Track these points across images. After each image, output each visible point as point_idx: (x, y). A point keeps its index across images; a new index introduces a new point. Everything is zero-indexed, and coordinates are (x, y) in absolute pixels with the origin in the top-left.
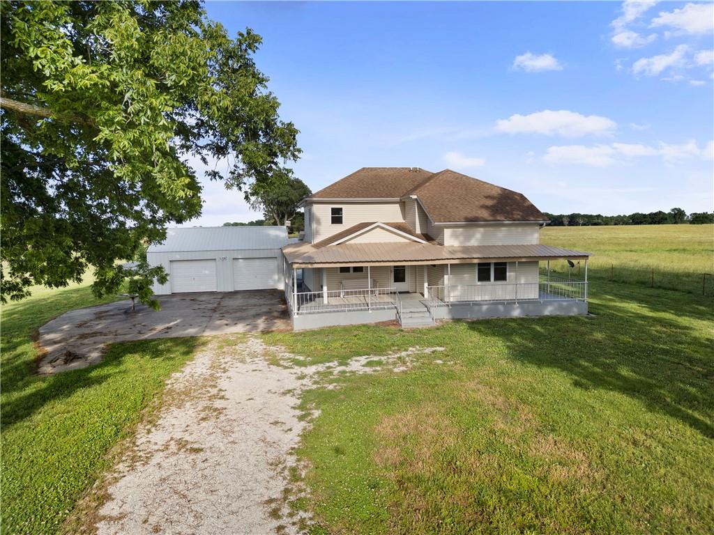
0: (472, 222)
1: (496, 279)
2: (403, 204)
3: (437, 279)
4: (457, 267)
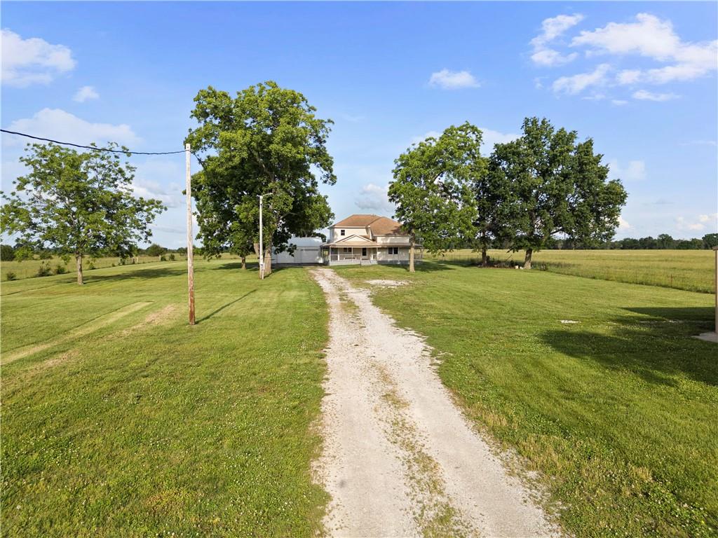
0: (388, 235)
1: (395, 253)
2: (367, 229)
3: (375, 252)
4: (382, 249)
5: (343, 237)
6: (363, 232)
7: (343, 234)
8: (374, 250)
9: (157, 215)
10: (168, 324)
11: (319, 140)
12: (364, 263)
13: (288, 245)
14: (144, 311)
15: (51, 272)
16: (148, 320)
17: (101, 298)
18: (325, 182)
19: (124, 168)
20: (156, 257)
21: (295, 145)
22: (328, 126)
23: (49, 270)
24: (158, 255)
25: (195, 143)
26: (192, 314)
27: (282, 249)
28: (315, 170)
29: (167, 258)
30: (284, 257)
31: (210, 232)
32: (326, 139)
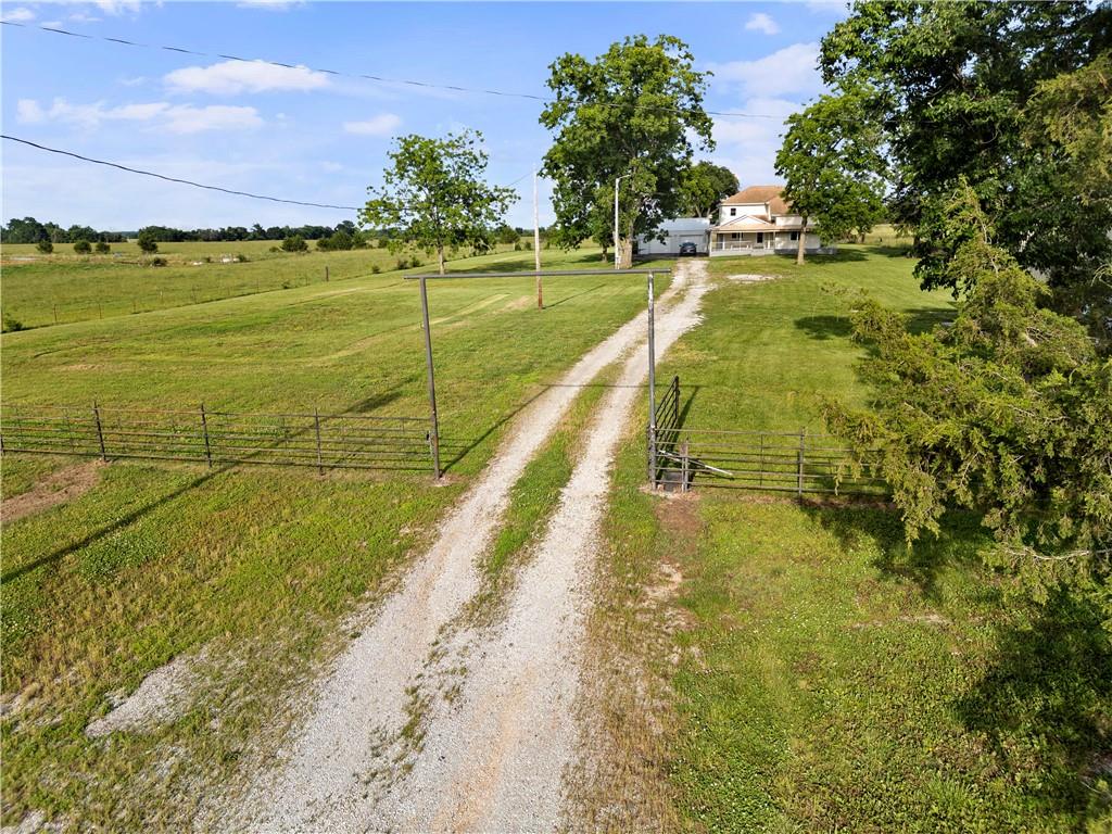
0: (784, 216)
2: (767, 206)
3: (772, 239)
4: (782, 233)
5: (733, 217)
6: (761, 210)
7: (733, 214)
8: (771, 235)
9: (511, 205)
10: (523, 309)
11: (697, 99)
12: (755, 253)
13: (658, 230)
14: (504, 300)
15: (408, 265)
16: (508, 306)
17: (466, 290)
18: (702, 149)
19: (478, 156)
20: (509, 245)
21: (658, 116)
22: (706, 79)
23: (406, 262)
24: (511, 242)
25: (549, 119)
26: (540, 301)
27: (651, 236)
28: (691, 134)
29: (522, 246)
30: (654, 246)
31: (568, 218)
32: (702, 97)
